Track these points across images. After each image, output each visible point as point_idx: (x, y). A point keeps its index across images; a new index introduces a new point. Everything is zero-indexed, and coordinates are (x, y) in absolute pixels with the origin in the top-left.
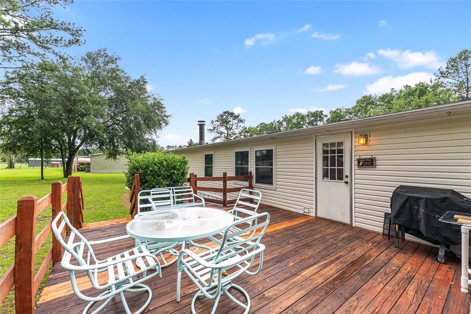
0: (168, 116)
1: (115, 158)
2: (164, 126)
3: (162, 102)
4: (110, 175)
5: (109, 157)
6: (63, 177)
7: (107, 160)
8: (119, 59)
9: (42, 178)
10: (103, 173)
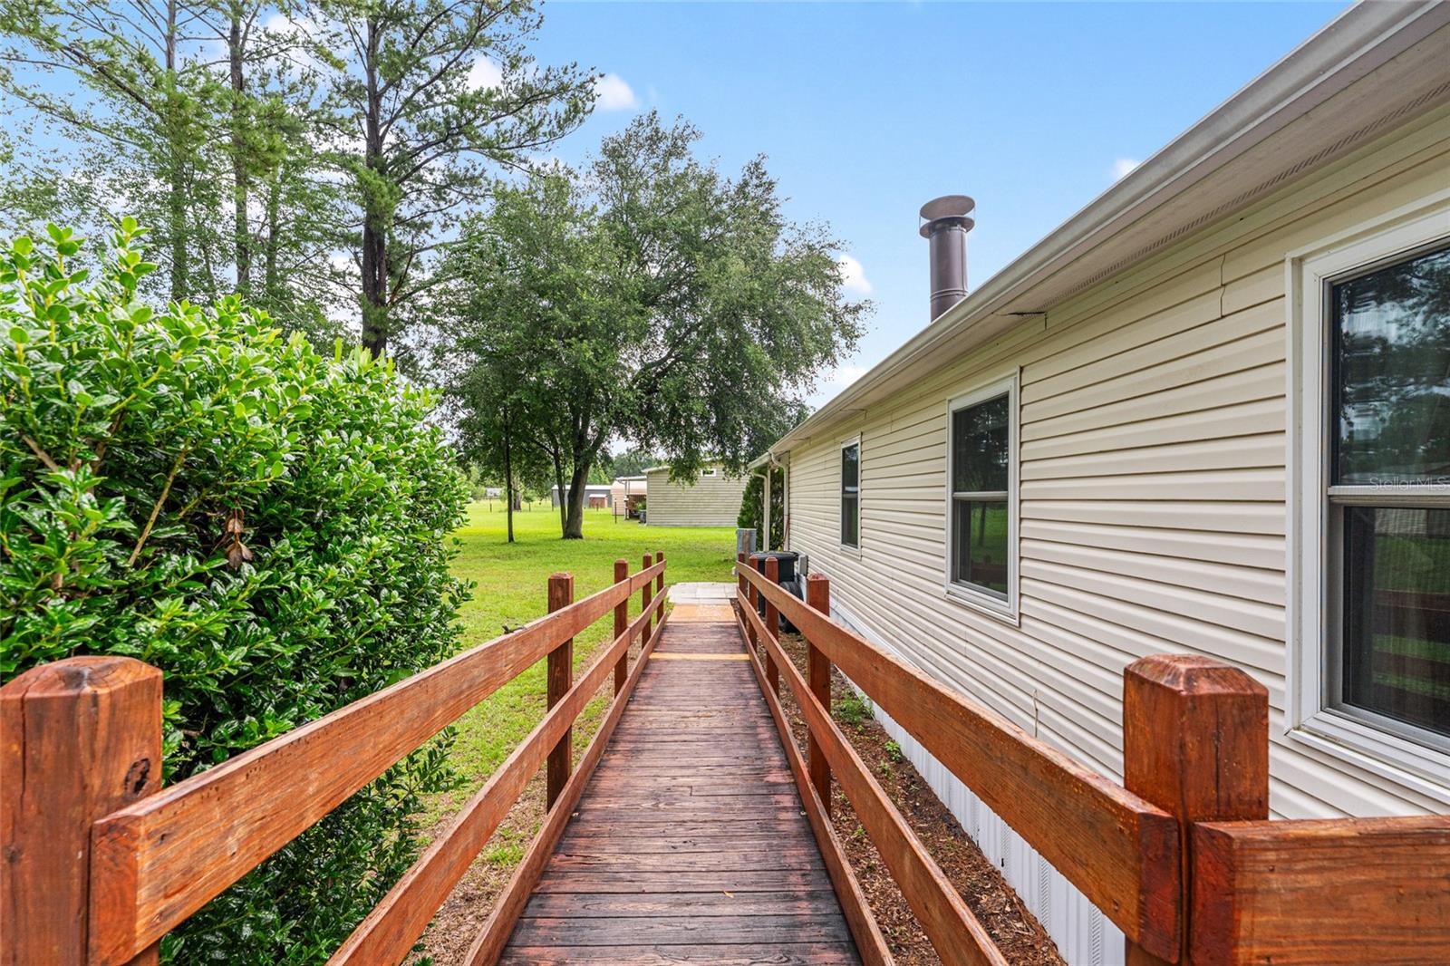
0: (857, 309)
1: (691, 479)
2: (845, 351)
3: (832, 254)
4: (693, 532)
5: (677, 474)
6: (561, 535)
7: (673, 484)
8: (694, 136)
9: (511, 539)
10: (676, 526)
